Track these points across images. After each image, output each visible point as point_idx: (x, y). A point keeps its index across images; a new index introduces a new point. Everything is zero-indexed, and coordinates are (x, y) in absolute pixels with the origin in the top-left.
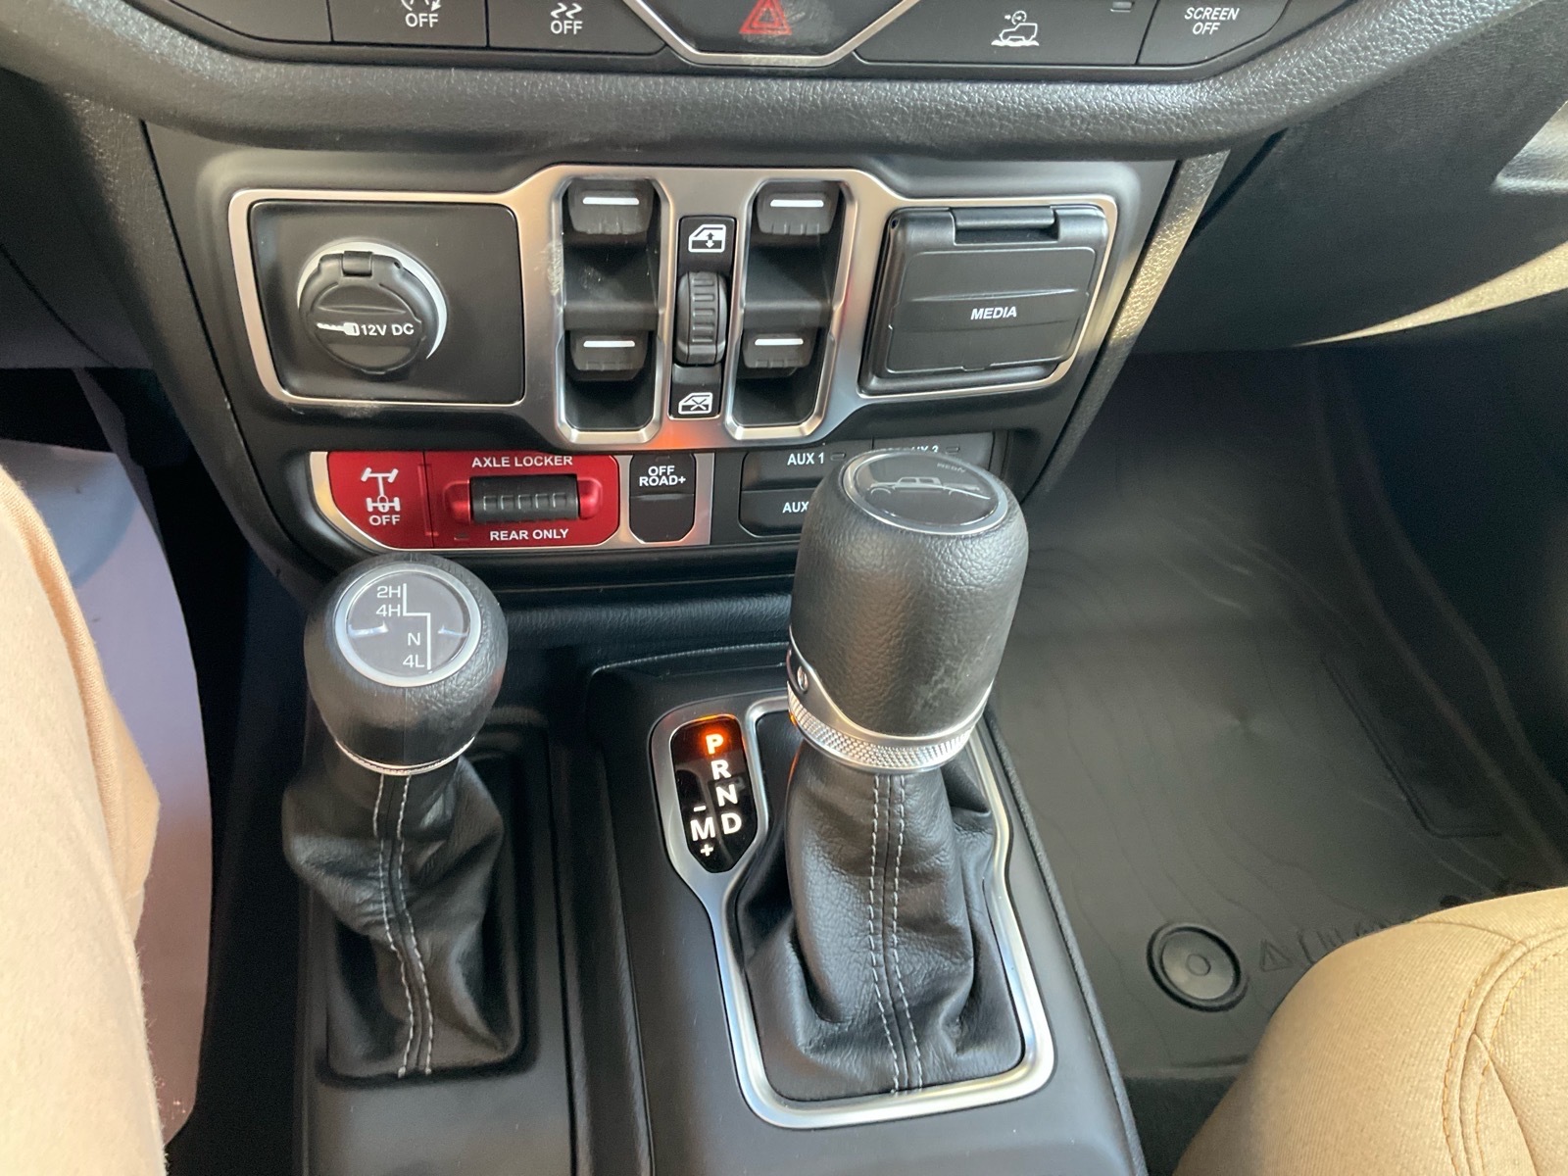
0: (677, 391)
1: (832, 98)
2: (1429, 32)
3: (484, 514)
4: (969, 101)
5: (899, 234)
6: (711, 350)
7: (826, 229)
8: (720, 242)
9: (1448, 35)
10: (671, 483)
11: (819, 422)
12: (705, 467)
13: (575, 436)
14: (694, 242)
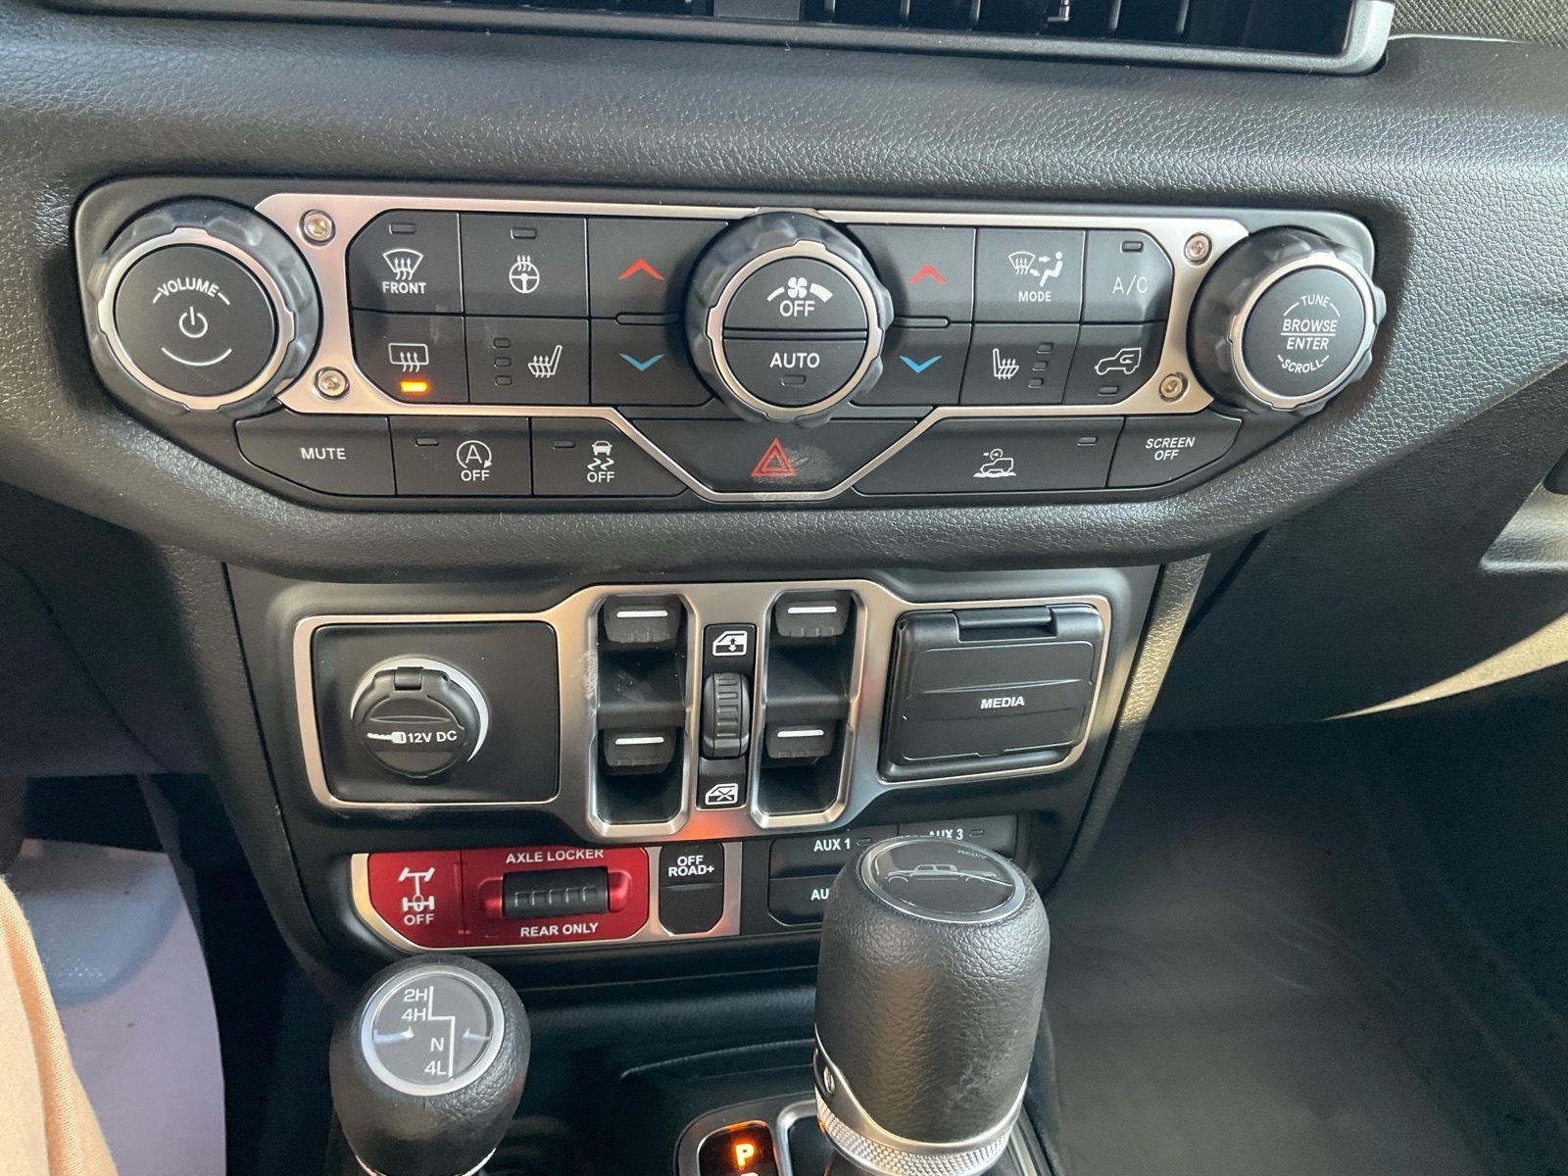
0: (704, 783)
1: (836, 525)
2: (1374, 449)
3: (514, 910)
4: (958, 523)
5: (908, 634)
6: (735, 743)
7: (840, 632)
8: (742, 646)
9: (1391, 451)
10: (700, 873)
11: (842, 809)
12: (733, 856)
13: (605, 829)
14: (718, 647)
